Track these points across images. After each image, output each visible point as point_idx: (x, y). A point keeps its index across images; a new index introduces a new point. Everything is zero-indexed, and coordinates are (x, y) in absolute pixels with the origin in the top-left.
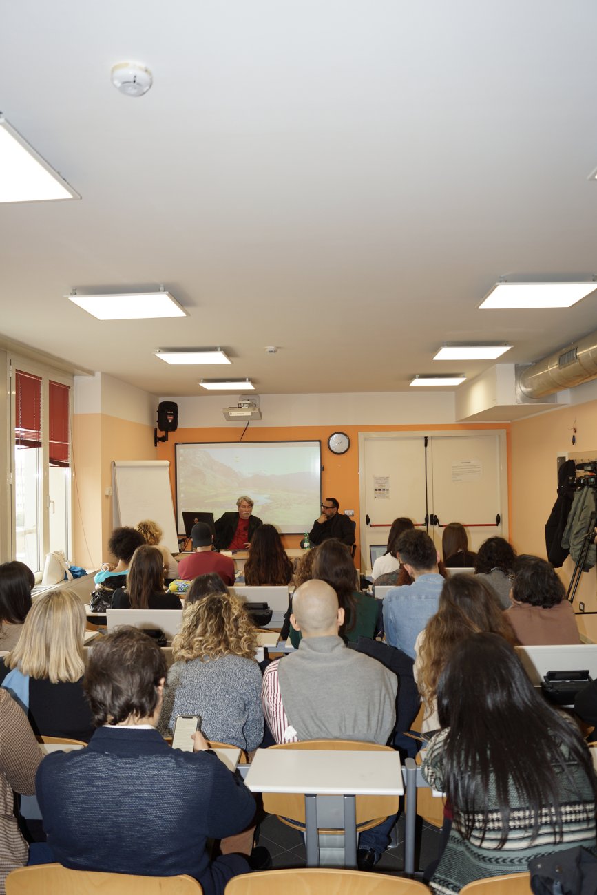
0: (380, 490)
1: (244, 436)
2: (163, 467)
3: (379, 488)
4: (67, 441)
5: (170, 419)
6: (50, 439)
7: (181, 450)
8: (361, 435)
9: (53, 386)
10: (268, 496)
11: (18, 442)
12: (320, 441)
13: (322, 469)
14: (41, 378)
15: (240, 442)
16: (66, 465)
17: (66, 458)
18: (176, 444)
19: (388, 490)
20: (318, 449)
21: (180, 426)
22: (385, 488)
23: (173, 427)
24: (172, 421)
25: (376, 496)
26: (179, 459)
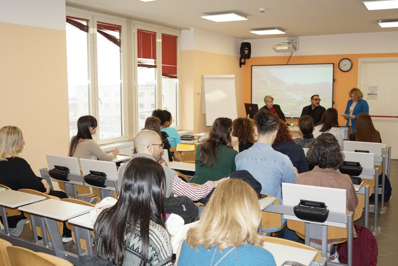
0: (371, 94)
1: (289, 61)
2: (232, 78)
3: (371, 93)
4: (176, 65)
5: (246, 52)
6: (163, 64)
7: (254, 69)
8: (360, 60)
9: (164, 37)
10: (301, 96)
11: (139, 65)
12: (333, 64)
13: (334, 80)
14: (156, 33)
15: (287, 65)
16: (176, 77)
17: (176, 73)
18: (252, 66)
19: (376, 94)
20: (332, 68)
21: (252, 56)
22: (375, 93)
23: (248, 56)
24: (248, 53)
25: (369, 98)
26: (254, 74)
